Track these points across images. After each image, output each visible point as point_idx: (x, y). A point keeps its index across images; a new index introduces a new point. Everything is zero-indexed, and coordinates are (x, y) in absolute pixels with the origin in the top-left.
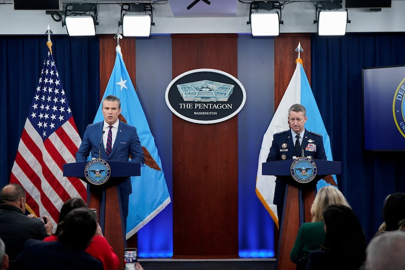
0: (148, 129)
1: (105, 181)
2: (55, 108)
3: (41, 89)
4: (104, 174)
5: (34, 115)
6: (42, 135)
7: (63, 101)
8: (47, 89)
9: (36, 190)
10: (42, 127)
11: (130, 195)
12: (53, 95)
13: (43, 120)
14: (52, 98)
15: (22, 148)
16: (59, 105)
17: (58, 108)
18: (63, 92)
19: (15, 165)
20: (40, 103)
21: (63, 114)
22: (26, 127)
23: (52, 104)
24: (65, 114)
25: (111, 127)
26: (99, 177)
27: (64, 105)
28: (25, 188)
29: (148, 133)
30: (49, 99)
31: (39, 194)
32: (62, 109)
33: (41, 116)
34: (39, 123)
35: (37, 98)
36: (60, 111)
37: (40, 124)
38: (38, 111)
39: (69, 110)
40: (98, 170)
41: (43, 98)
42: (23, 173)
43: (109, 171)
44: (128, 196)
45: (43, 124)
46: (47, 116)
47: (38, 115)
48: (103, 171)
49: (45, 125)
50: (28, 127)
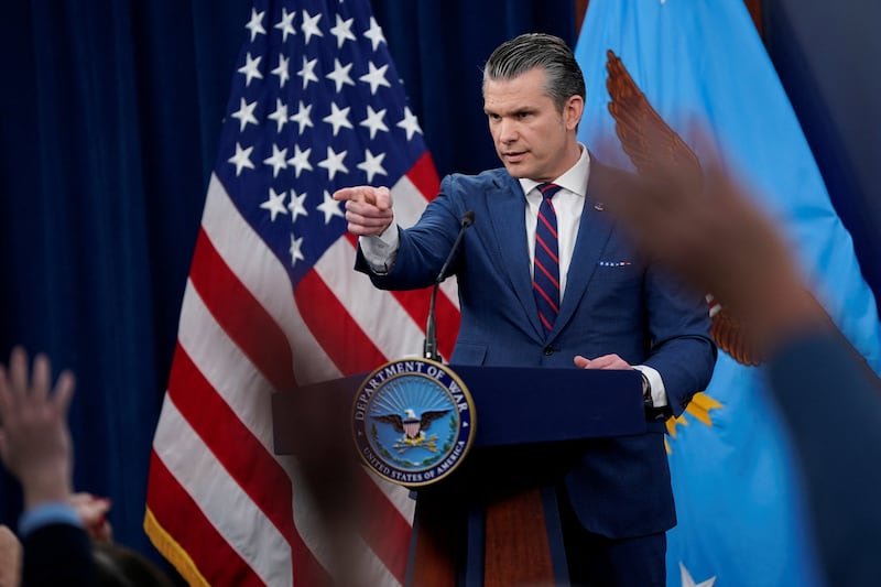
0: (815, 190)
1: (447, 469)
2: (338, 118)
3: (267, 23)
4: (443, 431)
5: (242, 159)
6: (283, 256)
7: (376, 77)
8: (297, 23)
9: (271, 534)
10: (284, 218)
11: (669, 534)
12: (325, 51)
13: (287, 182)
14: (324, 69)
15: (197, 326)
16: (357, 99)
17: (357, 116)
18: (375, 34)
19: (170, 413)
20: (266, 93)
21: (379, 144)
22: (209, 223)
23: (322, 96)
24: (390, 142)
25: (549, 190)
26: (424, 446)
27: (382, 99)
28: (218, 526)
29: (820, 213)
30: (308, 73)
31: (284, 553)
32: (375, 122)
33: (277, 160)
34: (267, 199)
35: (251, 69)
36: (367, 130)
37: (274, 204)
38: (263, 137)
39: (410, 124)
40: (412, 414)
41: (282, 71)
42: (207, 455)
43: (465, 415)
44: (662, 534)
45: (287, 202)
46: (301, 161)
47: (259, 156)
48: (439, 415)
49: (298, 206)
50: (222, 220)
